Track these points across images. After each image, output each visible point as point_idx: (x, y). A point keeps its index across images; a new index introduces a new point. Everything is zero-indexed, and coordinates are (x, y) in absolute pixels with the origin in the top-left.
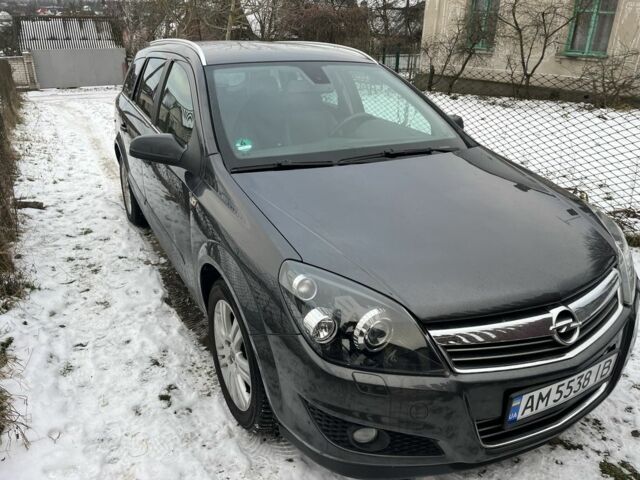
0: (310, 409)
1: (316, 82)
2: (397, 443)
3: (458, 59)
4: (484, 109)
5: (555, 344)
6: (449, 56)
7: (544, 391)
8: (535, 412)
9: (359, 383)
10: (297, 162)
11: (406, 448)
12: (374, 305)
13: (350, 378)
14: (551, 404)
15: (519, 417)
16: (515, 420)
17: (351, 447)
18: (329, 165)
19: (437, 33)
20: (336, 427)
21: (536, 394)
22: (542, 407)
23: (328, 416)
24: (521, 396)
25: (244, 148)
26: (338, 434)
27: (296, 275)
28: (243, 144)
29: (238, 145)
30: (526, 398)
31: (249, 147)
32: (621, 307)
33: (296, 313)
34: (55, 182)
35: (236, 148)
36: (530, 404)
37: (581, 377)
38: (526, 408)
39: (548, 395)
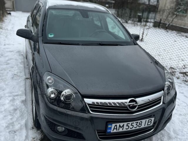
0: (46, 119)
1: (84, 17)
2: (70, 133)
3: (172, 17)
4: (177, 38)
5: (128, 110)
6: (168, 15)
7: (121, 124)
8: (118, 131)
9: (58, 111)
10: (67, 42)
11: (73, 135)
12: (68, 88)
13: (56, 109)
14: (125, 130)
15: (112, 131)
16: (110, 132)
17: (56, 133)
18: (78, 44)
19: (165, 6)
20: (52, 125)
21: (118, 124)
22: (121, 130)
23: (50, 122)
24: (111, 124)
25: (51, 36)
26: (53, 128)
27: (48, 76)
28: (51, 35)
29: (49, 35)
30: (114, 125)
31: (53, 36)
32: (161, 103)
33: (46, 88)
34: (5, 45)
35: (48, 36)
36: (115, 128)
37: (138, 123)
38: (114, 129)
39: (123, 126)
